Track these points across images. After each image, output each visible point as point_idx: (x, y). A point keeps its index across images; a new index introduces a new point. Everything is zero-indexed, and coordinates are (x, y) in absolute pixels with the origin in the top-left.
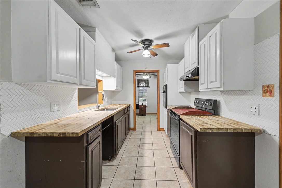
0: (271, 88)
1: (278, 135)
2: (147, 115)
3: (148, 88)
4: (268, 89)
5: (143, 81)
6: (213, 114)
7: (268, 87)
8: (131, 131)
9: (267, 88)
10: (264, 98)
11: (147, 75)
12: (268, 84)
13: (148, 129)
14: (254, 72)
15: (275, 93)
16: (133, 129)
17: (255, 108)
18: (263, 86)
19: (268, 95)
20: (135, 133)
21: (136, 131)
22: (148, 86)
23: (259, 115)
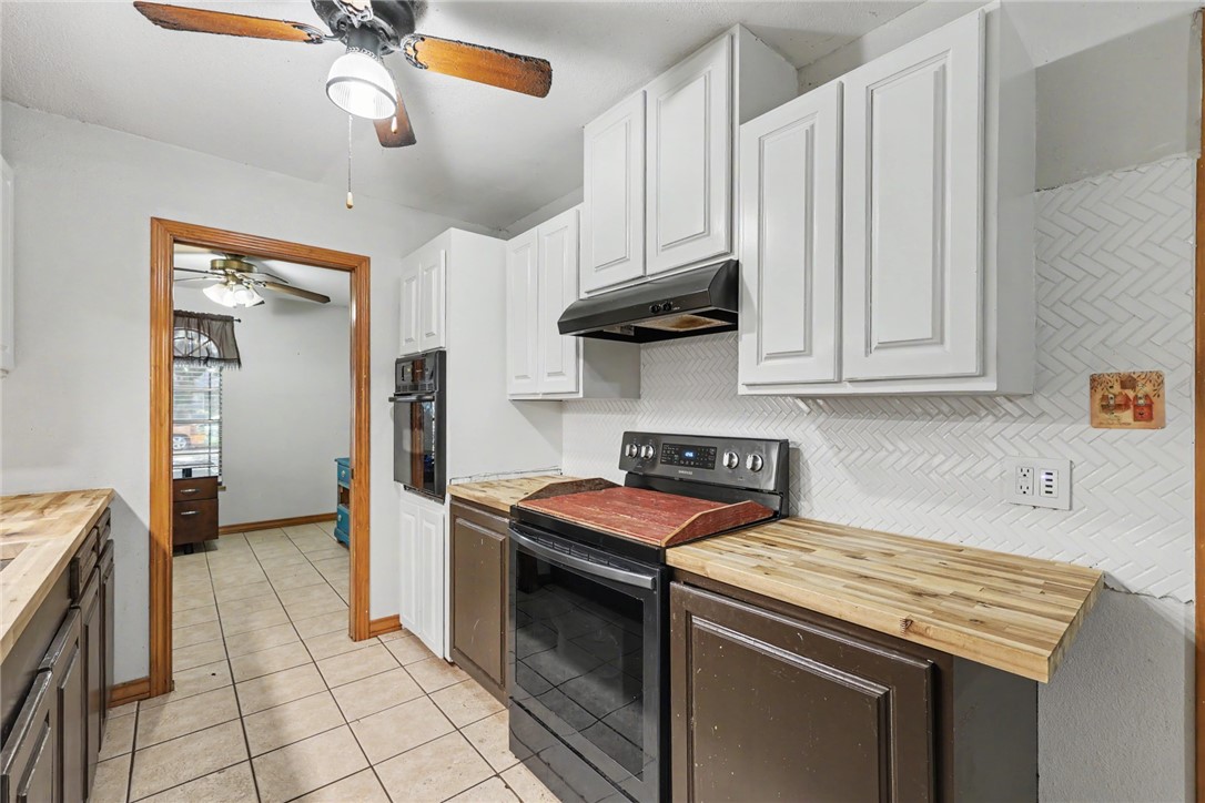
0: (1148, 389)
1: (1190, 592)
2: (221, 542)
3: (230, 371)
4: (1131, 394)
5: (194, 321)
6: (776, 513)
7: (1128, 382)
8: (120, 717)
9: (1123, 386)
10: (1100, 431)
11: (240, 282)
12: (1124, 369)
13: (275, 649)
14: (1038, 316)
15: (1170, 412)
16: (146, 687)
17: (1044, 477)
18: (1095, 381)
19: (1131, 420)
20: (174, 714)
21: (172, 696)
22: (230, 357)
23: (1071, 508)
